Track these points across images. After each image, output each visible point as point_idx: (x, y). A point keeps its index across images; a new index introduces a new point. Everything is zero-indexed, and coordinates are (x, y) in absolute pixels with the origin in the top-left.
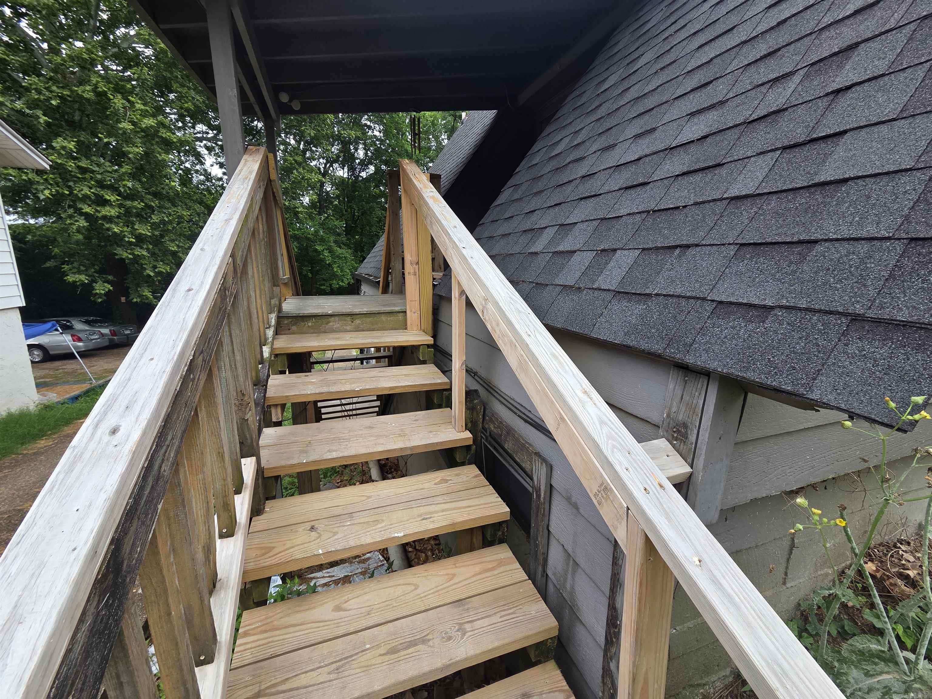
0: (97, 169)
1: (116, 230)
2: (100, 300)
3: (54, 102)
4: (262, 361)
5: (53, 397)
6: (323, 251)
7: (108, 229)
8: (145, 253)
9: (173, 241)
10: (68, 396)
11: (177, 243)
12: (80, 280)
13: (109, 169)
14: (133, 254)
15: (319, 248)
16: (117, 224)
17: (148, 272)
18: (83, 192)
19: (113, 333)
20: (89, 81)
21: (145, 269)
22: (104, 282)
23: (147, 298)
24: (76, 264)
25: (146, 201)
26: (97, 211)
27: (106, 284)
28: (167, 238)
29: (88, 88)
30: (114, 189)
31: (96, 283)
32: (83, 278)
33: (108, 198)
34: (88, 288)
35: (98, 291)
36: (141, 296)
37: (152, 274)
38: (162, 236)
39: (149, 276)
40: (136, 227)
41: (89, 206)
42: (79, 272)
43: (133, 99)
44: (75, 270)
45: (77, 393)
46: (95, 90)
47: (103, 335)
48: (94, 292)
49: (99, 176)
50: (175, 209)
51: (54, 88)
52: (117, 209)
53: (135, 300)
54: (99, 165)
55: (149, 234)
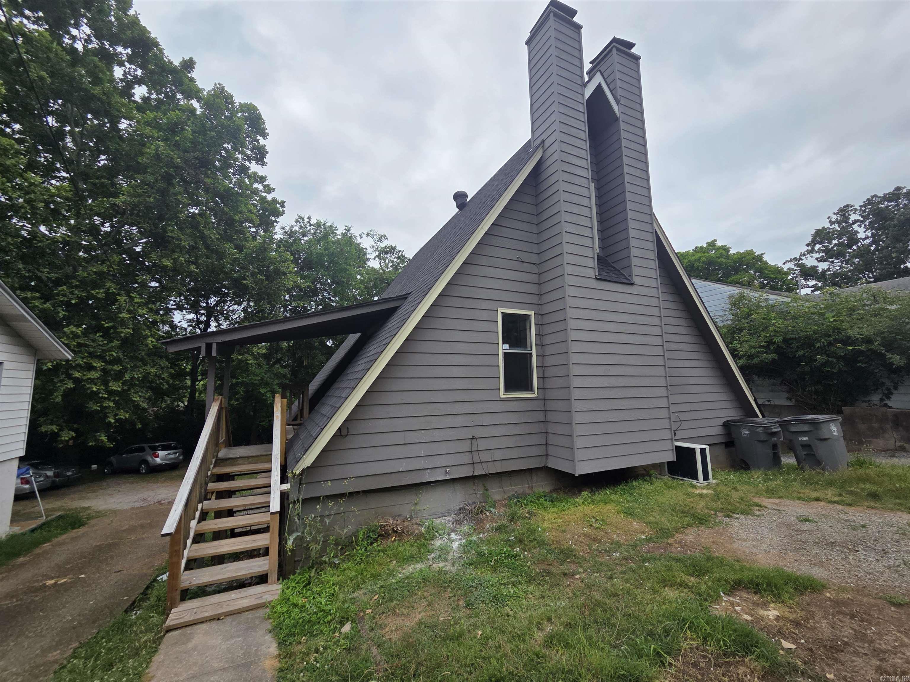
0: (92, 344)
1: (95, 389)
2: (61, 446)
3: (73, 302)
4: (207, 476)
5: (17, 529)
6: (266, 393)
7: (89, 388)
8: (111, 404)
9: (136, 393)
10: (27, 529)
11: (140, 394)
12: (52, 430)
13: (101, 343)
14: (101, 406)
15: (262, 391)
16: (95, 384)
17: (109, 419)
18: (76, 362)
19: (56, 475)
20: (105, 286)
21: (108, 417)
22: (69, 430)
23: (102, 441)
24: (50, 417)
25: (124, 364)
26: (84, 375)
27: (71, 432)
28: (132, 390)
29: (102, 291)
30: (101, 358)
31: (63, 431)
32: (55, 428)
33: (95, 365)
34: (55, 436)
35: (63, 438)
36: (97, 440)
37: (113, 421)
38: (129, 389)
39: (110, 422)
40: (110, 385)
41: (79, 372)
42: (51, 424)
43: (133, 295)
44: (49, 422)
45: (33, 526)
46: (106, 293)
47: (47, 477)
48: (59, 439)
49: (92, 349)
50: (145, 368)
51: (76, 292)
52: (99, 373)
53: (91, 444)
54: (94, 341)
55: (119, 389)
